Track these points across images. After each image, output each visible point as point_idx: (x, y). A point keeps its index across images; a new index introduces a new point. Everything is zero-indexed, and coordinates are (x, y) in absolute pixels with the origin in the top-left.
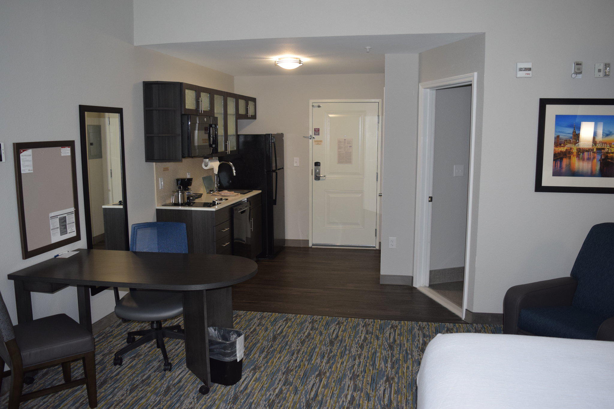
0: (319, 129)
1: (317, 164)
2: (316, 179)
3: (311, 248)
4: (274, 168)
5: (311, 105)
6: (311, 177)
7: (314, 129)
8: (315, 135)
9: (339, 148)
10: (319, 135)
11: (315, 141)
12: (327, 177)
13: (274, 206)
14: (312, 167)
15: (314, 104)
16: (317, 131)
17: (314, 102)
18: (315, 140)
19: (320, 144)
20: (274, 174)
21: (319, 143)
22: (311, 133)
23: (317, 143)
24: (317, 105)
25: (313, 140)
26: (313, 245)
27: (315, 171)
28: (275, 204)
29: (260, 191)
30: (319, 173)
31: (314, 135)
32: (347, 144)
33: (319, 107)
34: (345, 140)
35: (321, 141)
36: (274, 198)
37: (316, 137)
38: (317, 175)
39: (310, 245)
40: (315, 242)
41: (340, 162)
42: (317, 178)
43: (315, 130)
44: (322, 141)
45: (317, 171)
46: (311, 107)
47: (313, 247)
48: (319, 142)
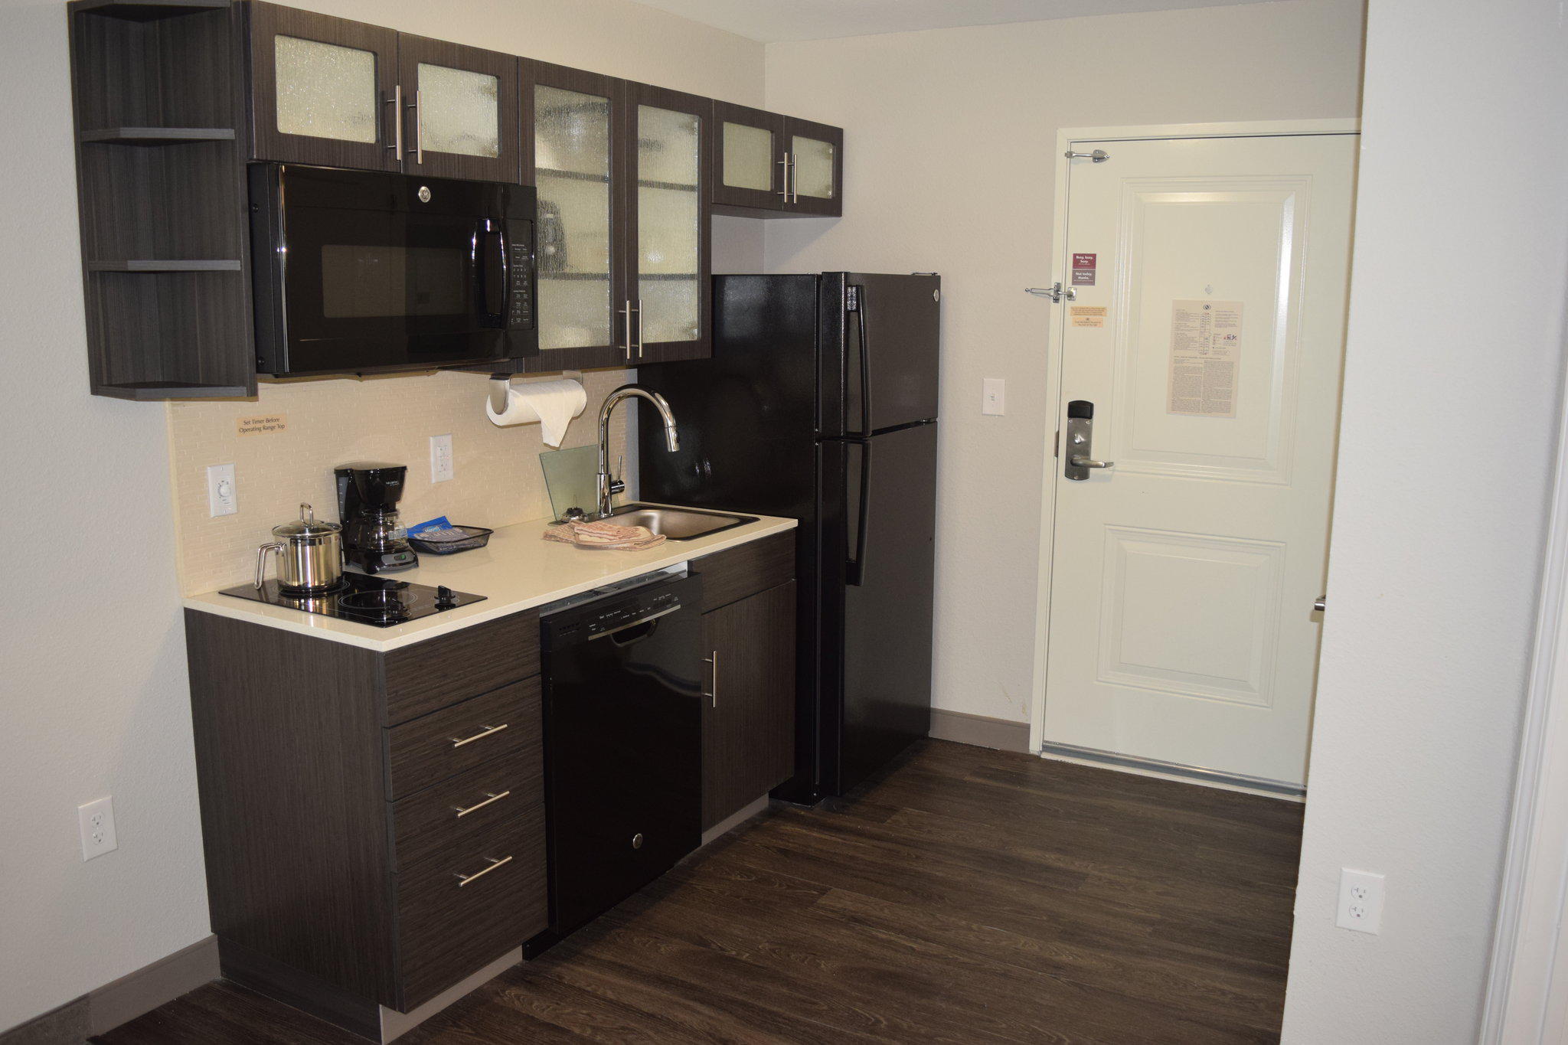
0: (1094, 256)
1: (1080, 411)
2: (1070, 474)
3: (1037, 758)
4: (855, 426)
5: (1062, 148)
6: (1054, 466)
7: (1075, 255)
8: (1076, 281)
9: (1180, 342)
10: (1093, 283)
11: (1077, 311)
12: (1118, 466)
13: (850, 590)
14: (1057, 420)
15: (1077, 149)
16: (1085, 265)
17: (1079, 137)
18: (1076, 303)
19: (1095, 324)
20: (855, 450)
21: (1092, 318)
22: (1061, 272)
23: (1083, 318)
24: (1090, 149)
25: (1069, 304)
26: (1046, 748)
27: (1071, 437)
28: (856, 582)
29: (793, 523)
30: (1085, 449)
31: (1074, 283)
32: (1218, 326)
33: (1099, 158)
34: (1207, 307)
35: (1100, 311)
36: (853, 555)
37: (1078, 291)
38: (1079, 460)
39: (1035, 747)
40: (1056, 737)
41: (1179, 404)
42: (1077, 469)
43: (1076, 263)
44: (1103, 309)
45: (1079, 439)
46: (1062, 161)
47: (1046, 756)
48: (1091, 316)
